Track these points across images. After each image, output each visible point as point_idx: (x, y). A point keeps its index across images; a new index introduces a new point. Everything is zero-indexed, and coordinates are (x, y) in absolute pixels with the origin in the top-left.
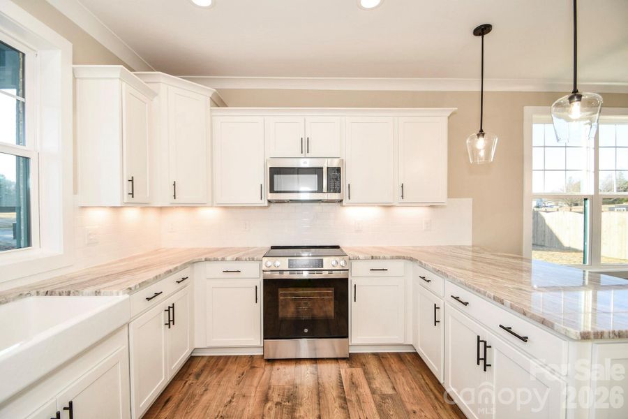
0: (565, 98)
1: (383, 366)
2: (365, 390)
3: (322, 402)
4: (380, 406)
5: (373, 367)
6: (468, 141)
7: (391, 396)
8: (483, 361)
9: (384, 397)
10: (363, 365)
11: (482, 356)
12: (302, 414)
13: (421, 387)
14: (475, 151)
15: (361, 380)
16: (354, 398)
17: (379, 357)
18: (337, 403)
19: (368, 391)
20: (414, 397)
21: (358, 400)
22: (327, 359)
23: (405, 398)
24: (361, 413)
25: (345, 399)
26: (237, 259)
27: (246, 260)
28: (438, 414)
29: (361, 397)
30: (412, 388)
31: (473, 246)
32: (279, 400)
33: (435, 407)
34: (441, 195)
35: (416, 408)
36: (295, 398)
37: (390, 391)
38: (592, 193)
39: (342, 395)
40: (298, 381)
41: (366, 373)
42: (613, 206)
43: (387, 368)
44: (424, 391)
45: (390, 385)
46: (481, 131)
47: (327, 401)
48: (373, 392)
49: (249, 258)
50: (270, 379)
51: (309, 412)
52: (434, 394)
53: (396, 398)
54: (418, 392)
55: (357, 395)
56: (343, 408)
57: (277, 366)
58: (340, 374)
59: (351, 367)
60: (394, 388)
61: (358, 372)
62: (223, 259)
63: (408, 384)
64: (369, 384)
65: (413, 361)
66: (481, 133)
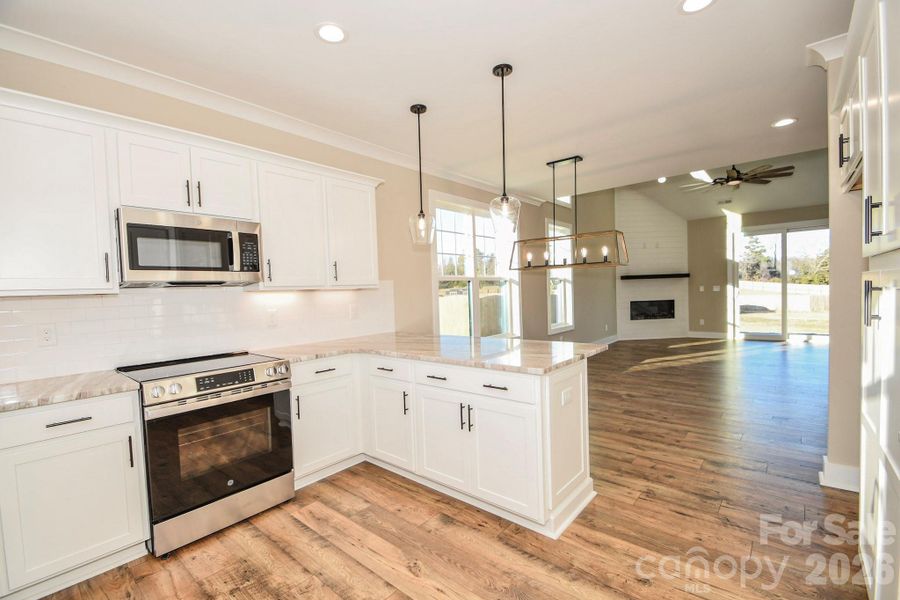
0: (498, 199)
1: (340, 488)
2: (337, 518)
3: (295, 556)
4: (364, 523)
5: (329, 493)
6: (410, 220)
7: (368, 509)
8: (466, 424)
9: (362, 514)
10: (316, 497)
11: (466, 420)
12: (279, 580)
13: (391, 488)
14: (418, 231)
15: (326, 511)
16: (331, 532)
17: (330, 481)
18: (316, 546)
19: (341, 517)
20: (391, 498)
21: (338, 530)
22: (263, 512)
23: (382, 503)
24: (349, 539)
25: (322, 538)
26: (80, 397)
27: (103, 394)
28: (419, 501)
29: (338, 527)
30: (383, 493)
31: (397, 333)
32: (231, 586)
33: (412, 498)
34: (372, 277)
35: (398, 506)
36: (254, 572)
37: (366, 506)
38: (473, 276)
39: (316, 536)
40: (241, 555)
41: (326, 503)
42: (448, 290)
43: (347, 488)
44: (396, 490)
45: (361, 501)
46: (422, 212)
47: (300, 550)
48: (348, 515)
49: (110, 390)
50: (190, 574)
51: (286, 572)
52: (406, 488)
53: (374, 508)
54: (391, 493)
55: (333, 527)
56: (326, 546)
57: (186, 557)
58: (295, 519)
59: (302, 506)
60: (367, 501)
61: (315, 506)
62: (43, 402)
63: (378, 491)
64: (338, 510)
65: (368, 470)
66: (422, 214)
